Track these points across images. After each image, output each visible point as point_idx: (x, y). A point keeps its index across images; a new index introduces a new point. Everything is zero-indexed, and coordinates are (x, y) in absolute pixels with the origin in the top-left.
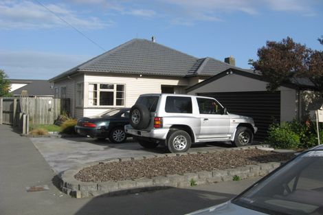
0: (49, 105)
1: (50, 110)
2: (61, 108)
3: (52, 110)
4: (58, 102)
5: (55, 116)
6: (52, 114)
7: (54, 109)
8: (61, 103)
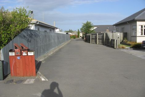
0: (118, 35)
1: (118, 38)
2: (123, 37)
3: (119, 38)
4: (122, 34)
5: (120, 41)
6: (119, 39)
7: (120, 37)
8: (123, 35)
